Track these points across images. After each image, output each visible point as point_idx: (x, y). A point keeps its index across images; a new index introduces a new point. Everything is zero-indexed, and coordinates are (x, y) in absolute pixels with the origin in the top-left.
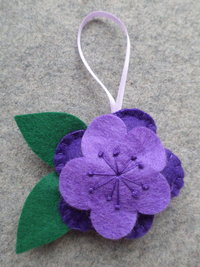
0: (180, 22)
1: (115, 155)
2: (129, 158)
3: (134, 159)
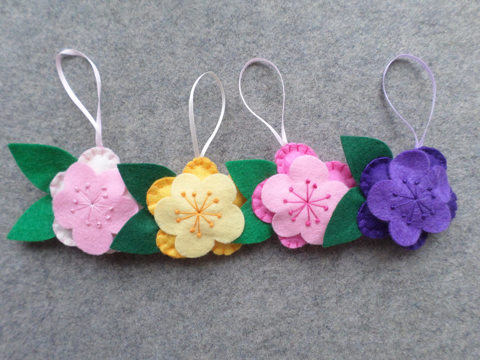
0: (358, 98)
1: (416, 184)
2: (426, 188)
3: (430, 190)
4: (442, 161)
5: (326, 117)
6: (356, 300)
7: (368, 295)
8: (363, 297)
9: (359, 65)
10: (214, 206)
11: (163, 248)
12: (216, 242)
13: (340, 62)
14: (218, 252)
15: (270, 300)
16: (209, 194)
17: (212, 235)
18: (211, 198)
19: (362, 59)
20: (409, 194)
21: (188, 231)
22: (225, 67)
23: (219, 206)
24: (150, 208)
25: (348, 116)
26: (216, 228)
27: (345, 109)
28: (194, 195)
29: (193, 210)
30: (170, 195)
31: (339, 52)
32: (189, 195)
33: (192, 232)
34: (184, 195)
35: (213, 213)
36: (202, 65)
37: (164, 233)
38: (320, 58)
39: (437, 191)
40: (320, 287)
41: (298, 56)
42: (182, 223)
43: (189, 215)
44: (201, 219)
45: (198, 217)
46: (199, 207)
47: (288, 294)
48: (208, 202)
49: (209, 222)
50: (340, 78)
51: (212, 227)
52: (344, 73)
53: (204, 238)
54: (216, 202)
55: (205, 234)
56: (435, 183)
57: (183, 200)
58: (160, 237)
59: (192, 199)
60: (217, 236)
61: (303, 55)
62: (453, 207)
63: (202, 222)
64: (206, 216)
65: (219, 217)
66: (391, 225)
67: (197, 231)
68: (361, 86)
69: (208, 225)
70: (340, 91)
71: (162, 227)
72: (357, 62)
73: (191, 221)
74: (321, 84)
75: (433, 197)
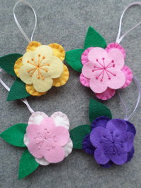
4: (134, 132)
12: (53, 79)
16: (39, 56)
17: (49, 76)
20: (111, 139)
28: (32, 60)
29: (35, 67)
33: (39, 78)
34: (28, 62)
39: (125, 145)
42: (33, 75)
45: (39, 69)
46: (37, 64)
48: (40, 60)
51: (47, 71)
54: (44, 58)
55: (46, 77)
56: (126, 140)
62: (130, 156)
63: (41, 71)
64: (42, 67)
65: (49, 65)
66: (96, 150)
75: (122, 146)
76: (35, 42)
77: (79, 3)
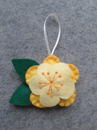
5: (76, 33)
6: (89, 125)
7: (94, 122)
8: (92, 123)
9: (92, 11)
10: (59, 79)
11: (33, 102)
12: (61, 99)
13: (83, 8)
14: (62, 104)
15: (46, 123)
16: (56, 73)
18: (57, 75)
19: (93, 7)
21: (46, 93)
22: (29, 7)
23: (62, 79)
24: (27, 81)
25: (86, 34)
26: (60, 91)
27: (85, 30)
28: (48, 74)
29: (48, 82)
30: (37, 74)
31: (83, 3)
32: (46, 73)
33: (48, 94)
34: (43, 74)
35: (58, 83)
36: (18, 6)
37: (34, 95)
38: (74, 6)
40: (71, 118)
41: (64, 4)
42: (43, 88)
43: (46, 84)
44: (52, 86)
45: (51, 85)
46: (51, 80)
47: (55, 120)
48: (55, 77)
49: (57, 88)
50: (83, 16)
51: (58, 90)
52: (85, 14)
53: (54, 97)
54: (60, 77)
55: (55, 95)
57: (43, 76)
58: (32, 97)
59: (48, 76)
60: (61, 95)
61: (66, 4)
63: (53, 88)
64: (55, 85)
65: (62, 85)
67: (50, 93)
68: (92, 20)
69: (56, 90)
70: (83, 22)
71: (33, 91)
72: (91, 9)
73: (47, 88)
74: (74, 18)
76: (55, 56)
77: (42, 9)
